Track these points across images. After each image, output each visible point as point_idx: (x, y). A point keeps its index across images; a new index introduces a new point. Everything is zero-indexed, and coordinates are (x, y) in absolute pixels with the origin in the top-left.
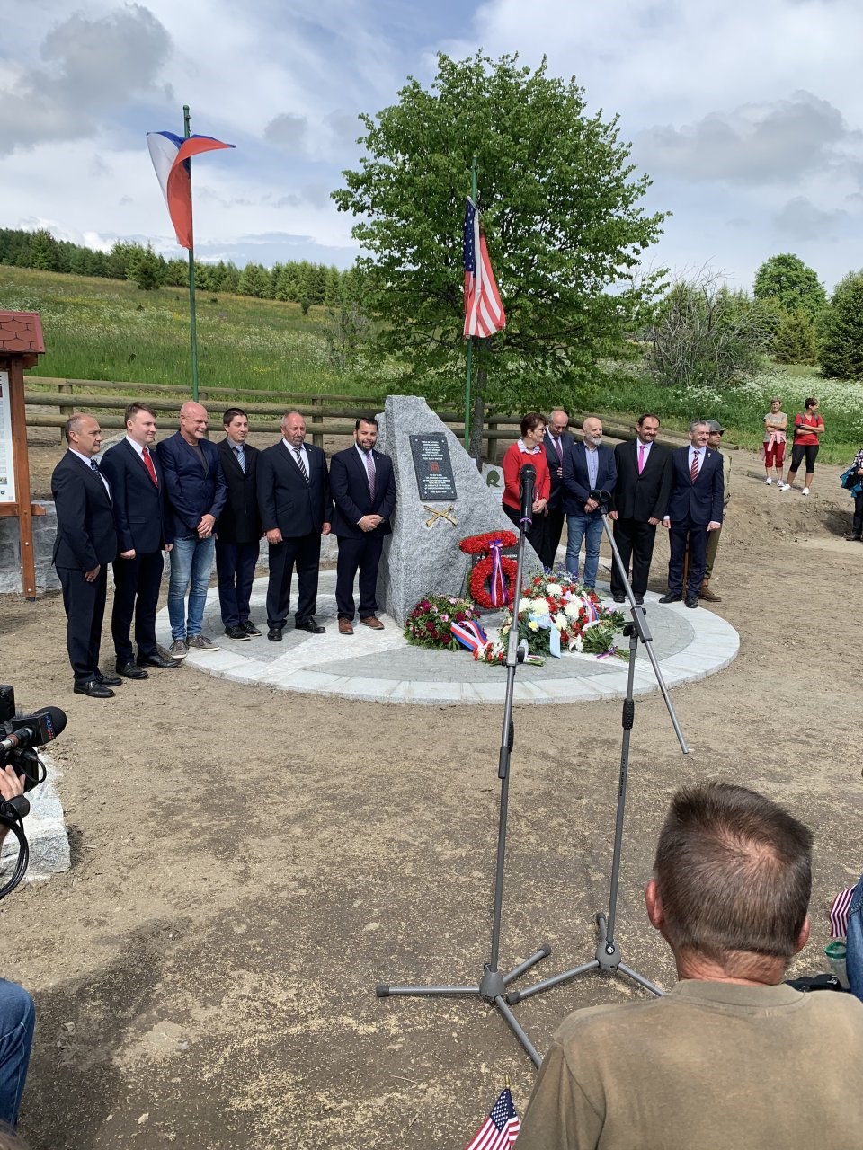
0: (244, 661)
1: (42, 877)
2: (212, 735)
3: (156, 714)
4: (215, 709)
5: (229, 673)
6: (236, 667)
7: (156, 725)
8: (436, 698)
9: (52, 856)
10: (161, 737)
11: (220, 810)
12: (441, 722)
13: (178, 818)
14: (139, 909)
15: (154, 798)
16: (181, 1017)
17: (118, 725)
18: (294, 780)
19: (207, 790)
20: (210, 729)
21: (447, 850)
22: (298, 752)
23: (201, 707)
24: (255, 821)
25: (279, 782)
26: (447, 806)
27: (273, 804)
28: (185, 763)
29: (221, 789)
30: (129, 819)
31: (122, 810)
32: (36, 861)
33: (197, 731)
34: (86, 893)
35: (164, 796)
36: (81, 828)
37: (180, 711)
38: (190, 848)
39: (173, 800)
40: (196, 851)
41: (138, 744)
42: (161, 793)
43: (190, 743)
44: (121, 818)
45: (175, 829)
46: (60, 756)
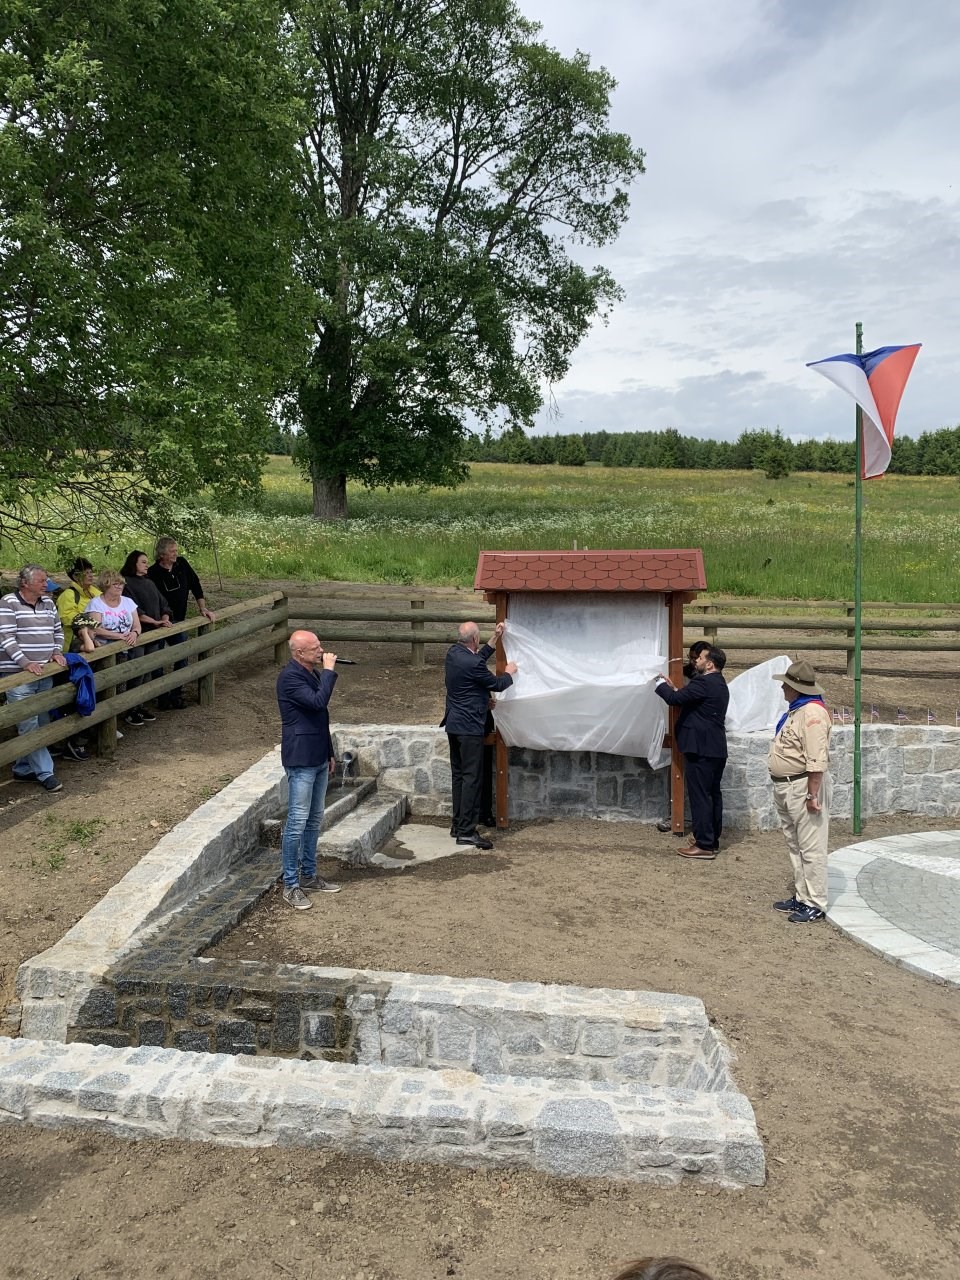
0: (923, 947)
1: (738, 1186)
2: (898, 1043)
3: (828, 1000)
4: (896, 1007)
5: (907, 960)
6: (916, 954)
7: (829, 1015)
9: (748, 1165)
10: (838, 1033)
11: (925, 1151)
13: (874, 1149)
14: (846, 1260)
15: (842, 1114)
17: (787, 1007)
19: (903, 1119)
20: (893, 1034)
23: (880, 1002)
28: (870, 1074)
29: (921, 1122)
30: (817, 1134)
31: (808, 1121)
32: (731, 1167)
33: (878, 1033)
34: (783, 1219)
35: (853, 1114)
36: (766, 1132)
37: (855, 1002)
38: (893, 1194)
39: (864, 1122)
40: (902, 1200)
41: (813, 1037)
42: (850, 1109)
43: (874, 1048)
44: (808, 1131)
45: (872, 1164)
46: (732, 1034)
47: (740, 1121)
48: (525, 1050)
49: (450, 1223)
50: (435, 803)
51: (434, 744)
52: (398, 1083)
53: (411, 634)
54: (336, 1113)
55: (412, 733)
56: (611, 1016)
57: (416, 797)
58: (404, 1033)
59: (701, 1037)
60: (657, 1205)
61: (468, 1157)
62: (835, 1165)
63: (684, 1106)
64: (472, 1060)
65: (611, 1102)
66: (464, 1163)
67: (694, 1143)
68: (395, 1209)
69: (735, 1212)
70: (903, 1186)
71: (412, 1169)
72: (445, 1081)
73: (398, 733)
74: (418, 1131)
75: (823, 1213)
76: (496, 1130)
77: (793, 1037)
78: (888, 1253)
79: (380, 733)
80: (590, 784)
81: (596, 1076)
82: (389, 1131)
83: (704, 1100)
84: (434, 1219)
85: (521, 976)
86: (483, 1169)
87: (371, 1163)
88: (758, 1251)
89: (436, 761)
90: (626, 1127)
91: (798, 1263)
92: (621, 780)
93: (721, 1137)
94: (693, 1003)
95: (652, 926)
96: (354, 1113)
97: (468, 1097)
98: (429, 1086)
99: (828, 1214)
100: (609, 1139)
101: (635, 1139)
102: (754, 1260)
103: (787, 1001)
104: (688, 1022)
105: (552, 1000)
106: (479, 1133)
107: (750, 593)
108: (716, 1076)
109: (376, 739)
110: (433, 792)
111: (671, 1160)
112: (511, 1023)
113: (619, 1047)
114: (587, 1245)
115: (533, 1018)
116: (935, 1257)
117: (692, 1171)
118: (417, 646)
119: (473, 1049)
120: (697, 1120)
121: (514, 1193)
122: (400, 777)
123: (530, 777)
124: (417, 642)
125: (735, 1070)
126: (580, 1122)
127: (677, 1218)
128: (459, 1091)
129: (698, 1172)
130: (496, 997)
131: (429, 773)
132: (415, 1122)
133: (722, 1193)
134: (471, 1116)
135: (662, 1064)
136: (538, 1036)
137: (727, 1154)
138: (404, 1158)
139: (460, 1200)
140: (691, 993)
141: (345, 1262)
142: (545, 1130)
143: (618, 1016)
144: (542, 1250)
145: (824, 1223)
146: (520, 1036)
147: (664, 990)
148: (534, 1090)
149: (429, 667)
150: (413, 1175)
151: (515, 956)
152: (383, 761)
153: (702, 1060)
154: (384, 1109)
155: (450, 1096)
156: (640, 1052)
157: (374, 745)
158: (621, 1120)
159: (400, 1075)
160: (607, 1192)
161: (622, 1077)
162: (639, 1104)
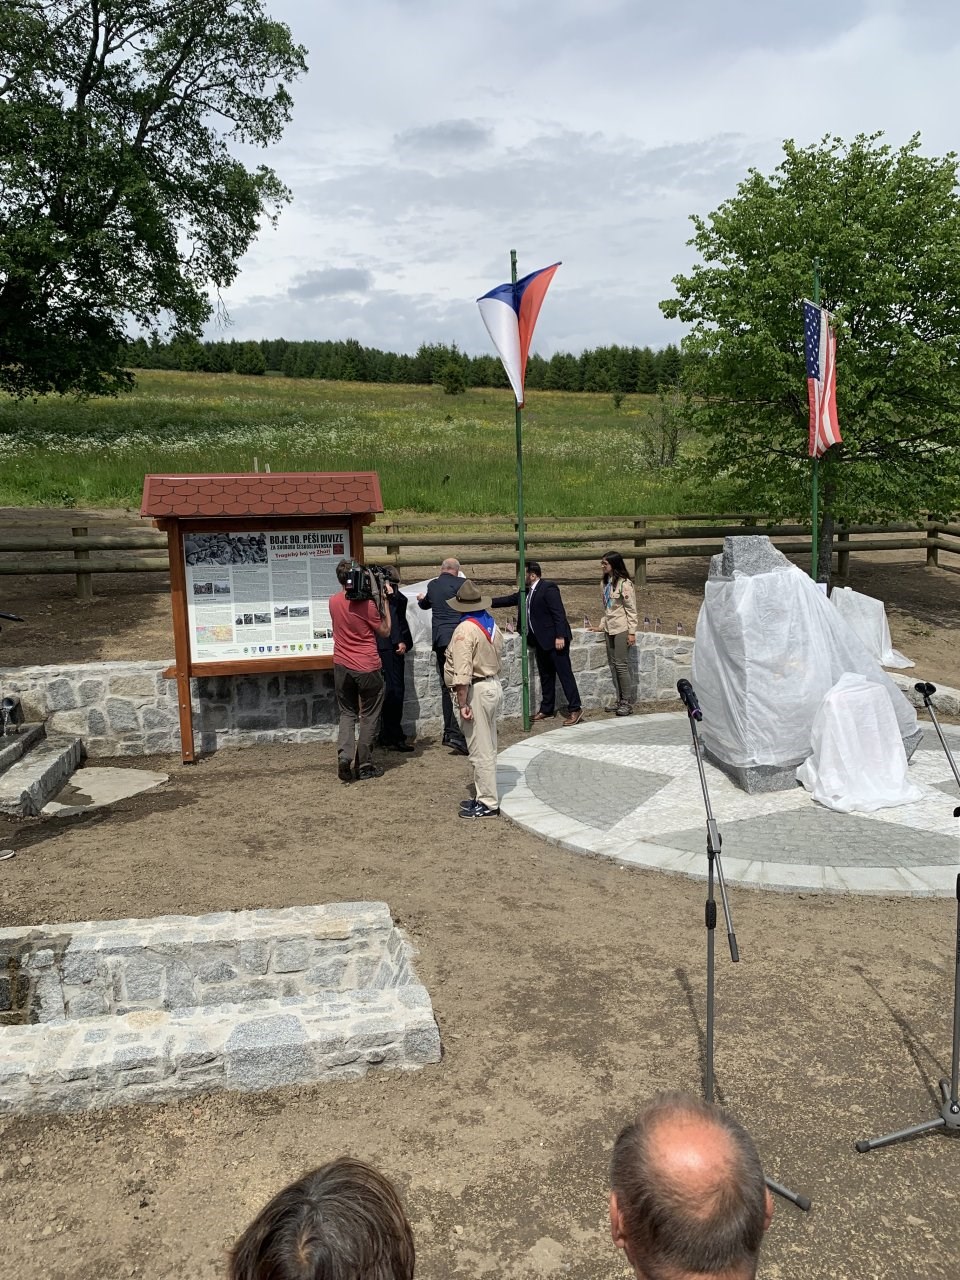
0: (580, 827)
1: (417, 1067)
2: (556, 915)
3: (499, 886)
4: (556, 883)
5: (565, 841)
6: (573, 834)
7: (500, 899)
8: (793, 884)
9: (425, 1047)
10: (507, 914)
11: (575, 1005)
12: (802, 914)
13: (534, 1011)
14: (508, 1111)
15: (509, 985)
16: (562, 1235)
17: (464, 897)
18: (646, 976)
19: (559, 980)
20: (553, 908)
21: (821, 1076)
22: (646, 942)
23: (542, 880)
24: (611, 1021)
25: (631, 976)
26: (816, 1021)
27: (628, 1002)
28: (533, 946)
29: (573, 981)
30: (487, 1008)
31: (479, 997)
32: (411, 1051)
33: (541, 909)
34: (457, 1087)
35: (518, 984)
36: (443, 1014)
37: (522, 884)
38: (549, 1046)
39: (527, 989)
40: (556, 1050)
41: (486, 921)
42: (515, 980)
43: (537, 922)
44: (479, 1006)
45: (533, 1024)
46: (415, 931)
47: (419, 1009)
48: (217, 978)
49: (142, 1159)
50: (114, 744)
51: (106, 683)
52: (81, 1035)
53: (74, 564)
54: (14, 1077)
55: (81, 673)
56: (301, 932)
57: (91, 739)
58: (89, 982)
59: (386, 938)
60: (345, 1099)
61: (158, 1093)
62: (501, 1032)
63: (368, 1005)
64: (163, 996)
65: (299, 1014)
66: (154, 1099)
67: (377, 1037)
68: (83, 1158)
69: (415, 1091)
70: (556, 1038)
71: (100, 1116)
72: (131, 1024)
73: (66, 674)
74: (104, 1078)
75: (490, 1074)
76: (187, 1061)
77: (468, 924)
78: (543, 1098)
79: (44, 675)
80: (279, 709)
81: (289, 991)
82: (73, 1084)
83: (388, 996)
84: (124, 1159)
85: (212, 907)
86: (175, 1101)
87: (56, 1120)
88: (434, 1119)
89: (111, 699)
90: (314, 1035)
91: (469, 1122)
92: (310, 702)
93: (401, 1027)
94: (379, 908)
95: (341, 839)
96: (32, 1074)
97: (155, 1035)
98: (114, 1033)
99: (494, 1074)
100: (297, 1049)
101: (322, 1044)
102: (433, 1128)
103: (463, 893)
104: (374, 927)
105: (241, 926)
106: (168, 1068)
107: (431, 510)
108: (400, 971)
109: (41, 682)
110: (110, 732)
111: (357, 1056)
112: (202, 954)
113: (310, 960)
114: (279, 1149)
115: (223, 946)
116: (581, 1093)
117: (377, 1062)
118: (83, 577)
119: (164, 986)
120: (379, 1016)
121: (207, 1117)
122: (71, 720)
123: (216, 708)
124: (81, 573)
125: (417, 963)
126: (270, 1038)
127: (363, 1107)
128: (146, 1033)
129: (382, 1061)
130: (184, 932)
131: (105, 713)
132: (100, 1071)
133: (404, 1075)
134: (160, 1053)
135: (352, 970)
136: (230, 963)
137: (407, 1041)
138: (91, 1106)
139: (152, 1135)
140: (378, 898)
141: (29, 1221)
142: (235, 1052)
143: (309, 931)
144: (235, 1163)
145: (491, 1083)
146: (211, 966)
147: (352, 900)
148: (224, 1016)
149: (98, 599)
150: (101, 1121)
151: (205, 888)
152: (51, 704)
153: (388, 959)
154: (65, 1064)
155: (137, 1037)
156: (330, 960)
157: (38, 688)
158: (308, 1028)
159: (81, 1027)
160: (298, 1096)
161: (315, 987)
162: (326, 1011)
